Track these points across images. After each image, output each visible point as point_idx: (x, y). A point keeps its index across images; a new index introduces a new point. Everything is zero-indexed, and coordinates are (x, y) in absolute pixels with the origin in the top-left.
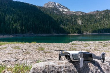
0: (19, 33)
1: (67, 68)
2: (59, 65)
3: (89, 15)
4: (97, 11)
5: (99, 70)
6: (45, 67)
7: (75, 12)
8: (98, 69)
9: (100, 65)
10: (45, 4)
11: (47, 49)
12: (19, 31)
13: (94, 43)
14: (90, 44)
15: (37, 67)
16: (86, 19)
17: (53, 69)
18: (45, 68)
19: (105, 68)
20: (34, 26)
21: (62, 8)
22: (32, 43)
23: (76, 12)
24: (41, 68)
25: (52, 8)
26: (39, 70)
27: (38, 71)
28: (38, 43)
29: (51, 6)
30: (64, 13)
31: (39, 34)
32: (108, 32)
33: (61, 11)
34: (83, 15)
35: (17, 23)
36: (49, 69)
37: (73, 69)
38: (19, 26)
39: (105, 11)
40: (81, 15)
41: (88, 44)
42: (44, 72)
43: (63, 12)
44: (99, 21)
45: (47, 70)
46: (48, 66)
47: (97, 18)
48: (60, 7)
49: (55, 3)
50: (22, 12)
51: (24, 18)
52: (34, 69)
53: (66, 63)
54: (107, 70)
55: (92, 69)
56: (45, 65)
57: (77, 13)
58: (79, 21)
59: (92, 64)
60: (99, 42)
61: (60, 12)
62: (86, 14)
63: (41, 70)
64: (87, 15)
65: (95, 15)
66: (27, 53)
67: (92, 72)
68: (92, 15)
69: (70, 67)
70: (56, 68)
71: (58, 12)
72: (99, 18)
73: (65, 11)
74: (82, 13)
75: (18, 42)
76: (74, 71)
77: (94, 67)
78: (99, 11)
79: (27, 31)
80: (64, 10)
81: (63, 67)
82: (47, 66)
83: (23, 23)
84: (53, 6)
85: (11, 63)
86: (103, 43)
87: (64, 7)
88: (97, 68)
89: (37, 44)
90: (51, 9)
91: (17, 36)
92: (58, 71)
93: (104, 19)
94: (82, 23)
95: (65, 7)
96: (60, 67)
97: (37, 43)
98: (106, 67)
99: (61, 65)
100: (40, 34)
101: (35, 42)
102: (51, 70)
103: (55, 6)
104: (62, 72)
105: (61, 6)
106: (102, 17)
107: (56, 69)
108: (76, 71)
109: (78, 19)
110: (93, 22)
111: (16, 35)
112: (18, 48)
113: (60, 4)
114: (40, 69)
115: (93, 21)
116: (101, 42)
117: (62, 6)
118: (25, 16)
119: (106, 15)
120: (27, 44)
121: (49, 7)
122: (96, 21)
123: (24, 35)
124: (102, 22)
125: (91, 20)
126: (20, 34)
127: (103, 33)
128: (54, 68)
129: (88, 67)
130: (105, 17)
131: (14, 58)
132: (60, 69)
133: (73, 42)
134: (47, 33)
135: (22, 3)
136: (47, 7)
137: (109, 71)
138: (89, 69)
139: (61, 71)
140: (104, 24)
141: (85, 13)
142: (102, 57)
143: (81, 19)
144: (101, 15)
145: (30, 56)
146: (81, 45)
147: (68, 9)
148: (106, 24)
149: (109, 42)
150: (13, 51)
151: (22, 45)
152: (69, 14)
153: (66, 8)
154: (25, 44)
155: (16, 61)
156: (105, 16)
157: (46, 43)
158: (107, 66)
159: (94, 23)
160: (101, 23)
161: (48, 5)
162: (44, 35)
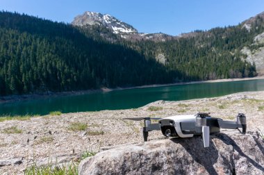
0: (11, 93)
1: (172, 155)
2: (154, 150)
3: (180, 42)
4: (197, 31)
5: (236, 153)
6: (125, 157)
7: (148, 36)
8: (233, 151)
9: (235, 141)
10: (75, 19)
11: (93, 125)
12: (12, 87)
13: (198, 103)
14: (189, 105)
15: (104, 159)
16: (174, 50)
17: (143, 161)
18: (125, 161)
19: (245, 146)
20: (50, 71)
21: (118, 26)
22: (50, 116)
23: (151, 35)
24: (115, 161)
25: (93, 26)
26: (110, 167)
27: (111, 169)
28: (65, 114)
29: (91, 23)
30: (125, 37)
31: (64, 92)
32: (223, 76)
33: (117, 32)
34: (167, 41)
35: (5, 66)
36: (133, 161)
37: (184, 156)
38: (9, 73)
39: (213, 31)
40: (164, 40)
41: (186, 106)
42: (123, 169)
43: (122, 36)
44: (204, 52)
45: (128, 164)
46: (129, 155)
47: (199, 47)
48: (114, 24)
49: (101, 16)
50: (17, 39)
51: (23, 52)
52: (99, 165)
53: (167, 145)
54: (251, 149)
55: (223, 151)
56: (122, 154)
57: (154, 38)
58: (159, 55)
59: (221, 141)
60: (208, 99)
61: (114, 36)
62: (173, 40)
63: (116, 165)
64: (176, 41)
65: (193, 39)
66: (43, 141)
67: (223, 157)
68: (186, 41)
69: (177, 151)
70: (149, 156)
71: (110, 37)
72: (202, 46)
73: (125, 34)
74: (165, 36)
75: (12, 116)
76: (186, 160)
77: (225, 147)
78: (201, 31)
79: (33, 86)
80: (124, 31)
81: (164, 152)
82: (127, 154)
83: (21, 67)
84: (96, 21)
85: (5, 171)
86: (216, 101)
87: (121, 23)
88: (231, 147)
89: (66, 116)
90: (91, 29)
91: (7, 101)
92: (155, 162)
93: (214, 49)
94: (168, 60)
95: (124, 24)
96: (157, 155)
97: (62, 115)
98: (249, 145)
99: (158, 149)
100: (68, 90)
101: (59, 113)
102: (138, 163)
103: (101, 23)
104: (163, 164)
105: (114, 22)
106: (209, 44)
107: (149, 159)
108: (191, 159)
109: (158, 50)
110: (190, 57)
111: (3, 99)
112: (14, 130)
113: (114, 18)
114: (113, 163)
115: (190, 54)
116: (211, 99)
117: (117, 21)
118: (24, 49)
119: (217, 38)
120: (39, 118)
121: (87, 25)
122: (196, 54)
123: (25, 98)
124: (210, 55)
125: (185, 52)
126: (13, 96)
127: (213, 79)
128: (144, 158)
129: (214, 148)
130: (215, 44)
131: (12, 156)
132: (157, 158)
133: (151, 104)
134: (85, 89)
135: (16, 15)
136: (81, 25)
137: (254, 151)
138: (217, 151)
139: (161, 162)
140: (214, 60)
141: (172, 37)
142: (239, 123)
143: (162, 52)
144: (207, 39)
145: (54, 147)
146: (171, 108)
147: (133, 29)
148: (219, 60)
149: (229, 98)
150: (3, 139)
151: (23, 122)
152: (135, 41)
153: (129, 27)
154: (32, 119)
155: (20, 163)
156: (214, 42)
157: (85, 113)
158: (250, 142)
159: (193, 58)
160: (208, 57)
161: (83, 21)
162: (78, 93)
